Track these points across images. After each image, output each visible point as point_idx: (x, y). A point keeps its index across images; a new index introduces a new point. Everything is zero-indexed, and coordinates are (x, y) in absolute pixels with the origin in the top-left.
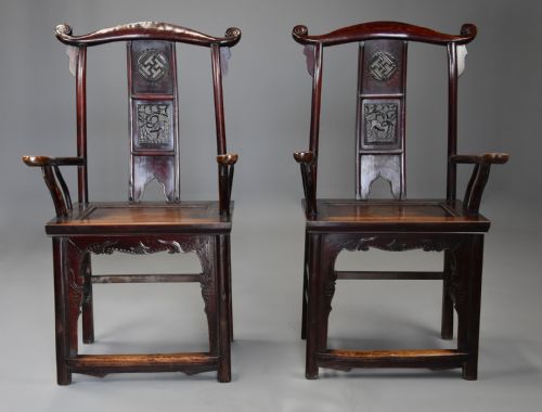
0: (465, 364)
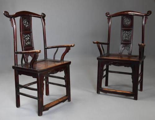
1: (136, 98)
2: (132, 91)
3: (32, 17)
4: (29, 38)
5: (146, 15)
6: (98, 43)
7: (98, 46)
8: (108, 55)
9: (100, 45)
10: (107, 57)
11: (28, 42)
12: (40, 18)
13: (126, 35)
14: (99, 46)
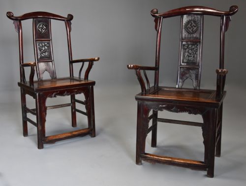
0: (207, 169)
1: (211, 174)
2: (203, 161)
3: (51, 20)
4: (46, 48)
5: (228, 15)
6: (136, 68)
7: (137, 74)
8: (157, 90)
9: (142, 72)
10: (154, 93)
11: (45, 52)
12: (64, 20)
13: (190, 51)
14: (140, 73)
